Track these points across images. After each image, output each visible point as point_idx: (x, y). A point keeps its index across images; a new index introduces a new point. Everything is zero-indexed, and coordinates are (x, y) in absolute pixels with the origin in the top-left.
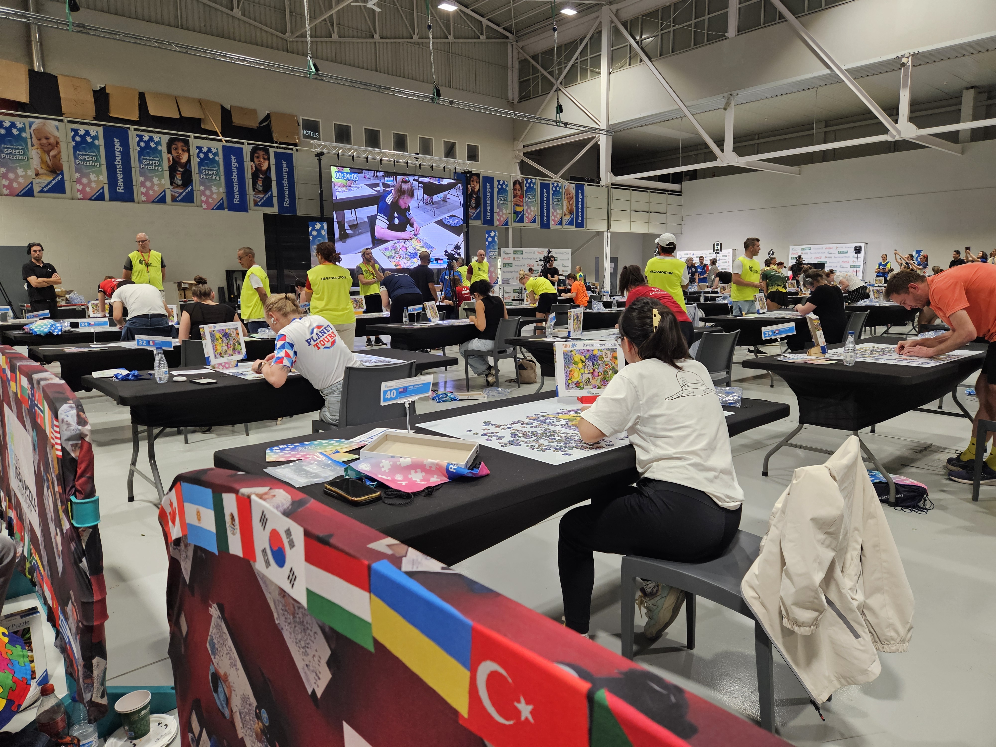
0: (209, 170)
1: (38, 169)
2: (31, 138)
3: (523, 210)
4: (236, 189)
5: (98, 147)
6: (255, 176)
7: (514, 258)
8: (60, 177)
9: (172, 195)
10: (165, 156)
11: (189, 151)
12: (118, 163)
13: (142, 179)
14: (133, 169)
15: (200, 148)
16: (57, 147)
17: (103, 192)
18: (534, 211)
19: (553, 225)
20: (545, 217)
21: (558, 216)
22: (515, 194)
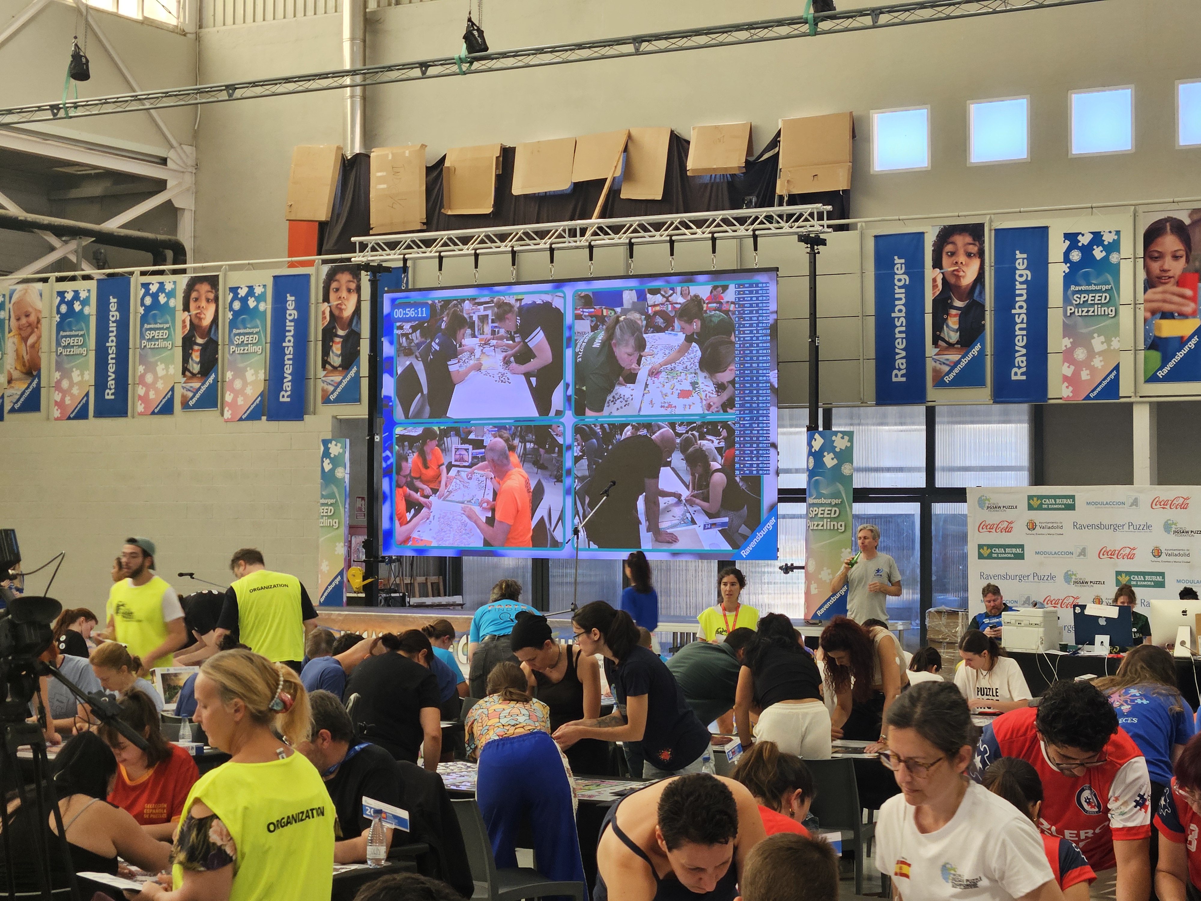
0: (244, 334)
1: (11, 371)
2: (9, 320)
4: (288, 370)
5: (87, 318)
6: (328, 335)
7: (1032, 526)
8: (37, 380)
9: (183, 396)
10: (182, 316)
11: (216, 300)
12: (112, 344)
13: (141, 369)
14: (131, 352)
15: (234, 290)
16: (37, 328)
17: (87, 401)
22: (1156, 272)
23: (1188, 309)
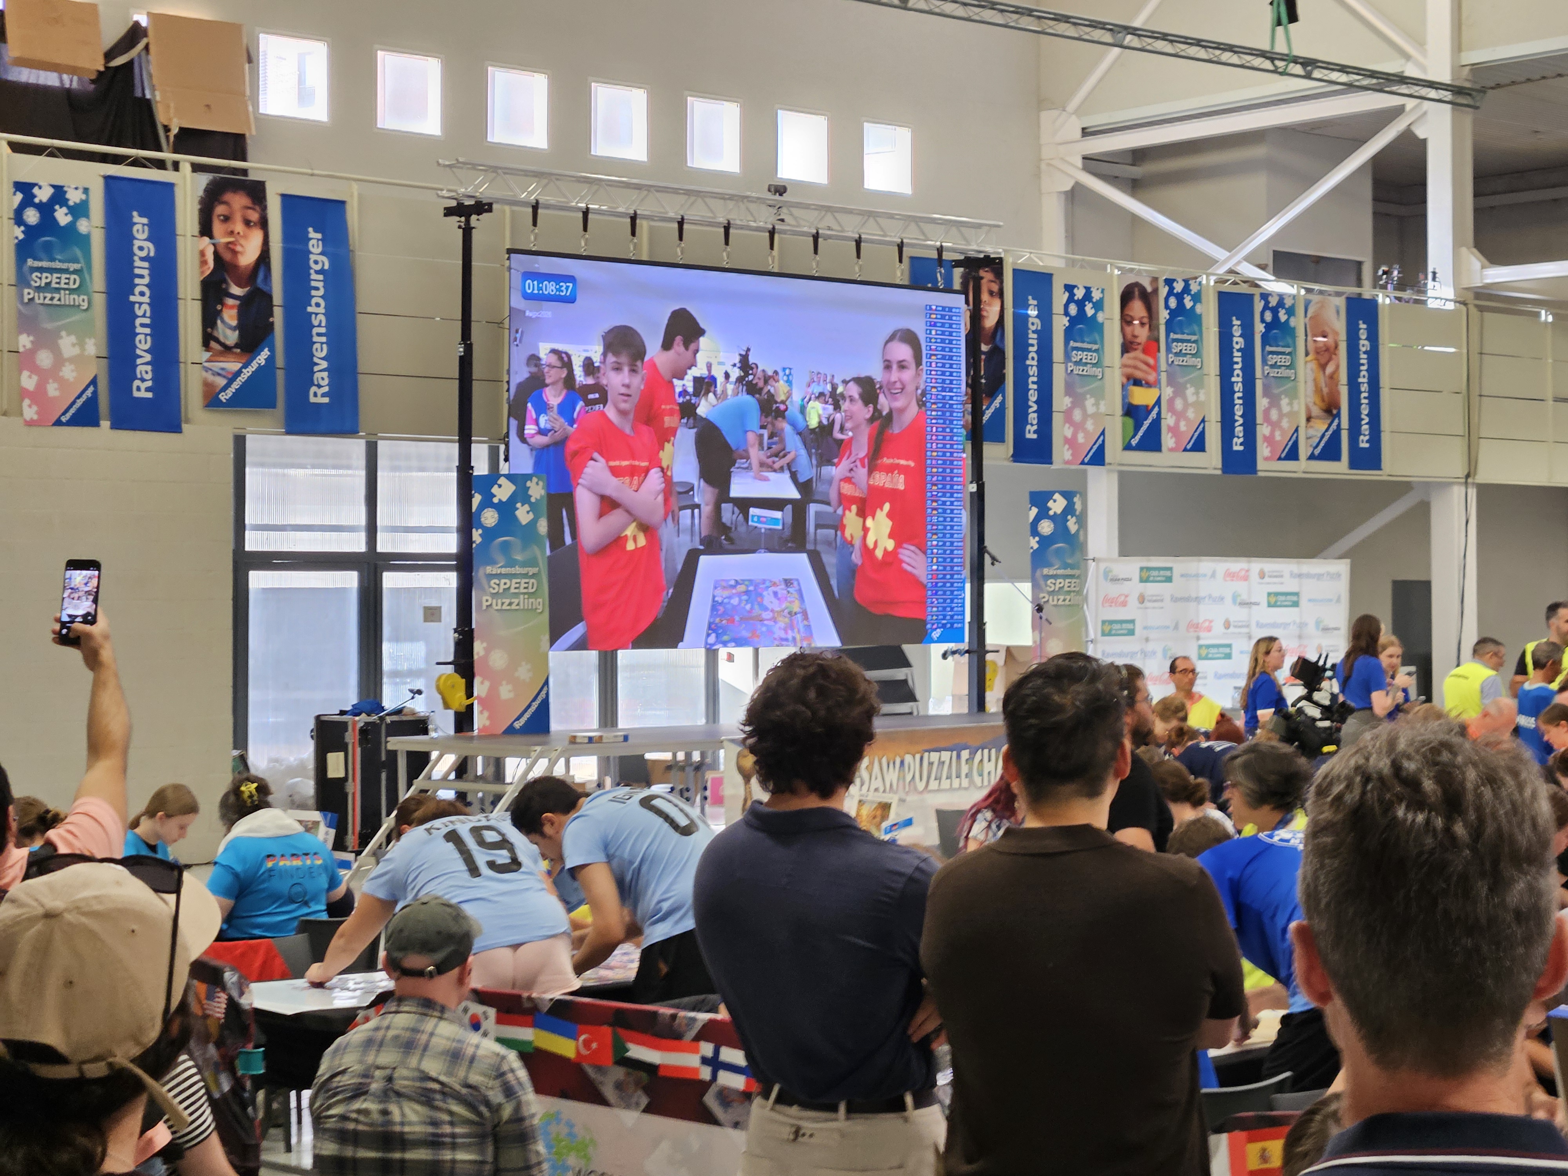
0: (51, 271)
3: (1158, 402)
4: (143, 343)
6: (212, 292)
7: (1142, 599)
18: (1198, 405)
19: (1266, 459)
20: (1239, 430)
21: (1285, 423)
22: (1129, 337)
23: (1151, 378)
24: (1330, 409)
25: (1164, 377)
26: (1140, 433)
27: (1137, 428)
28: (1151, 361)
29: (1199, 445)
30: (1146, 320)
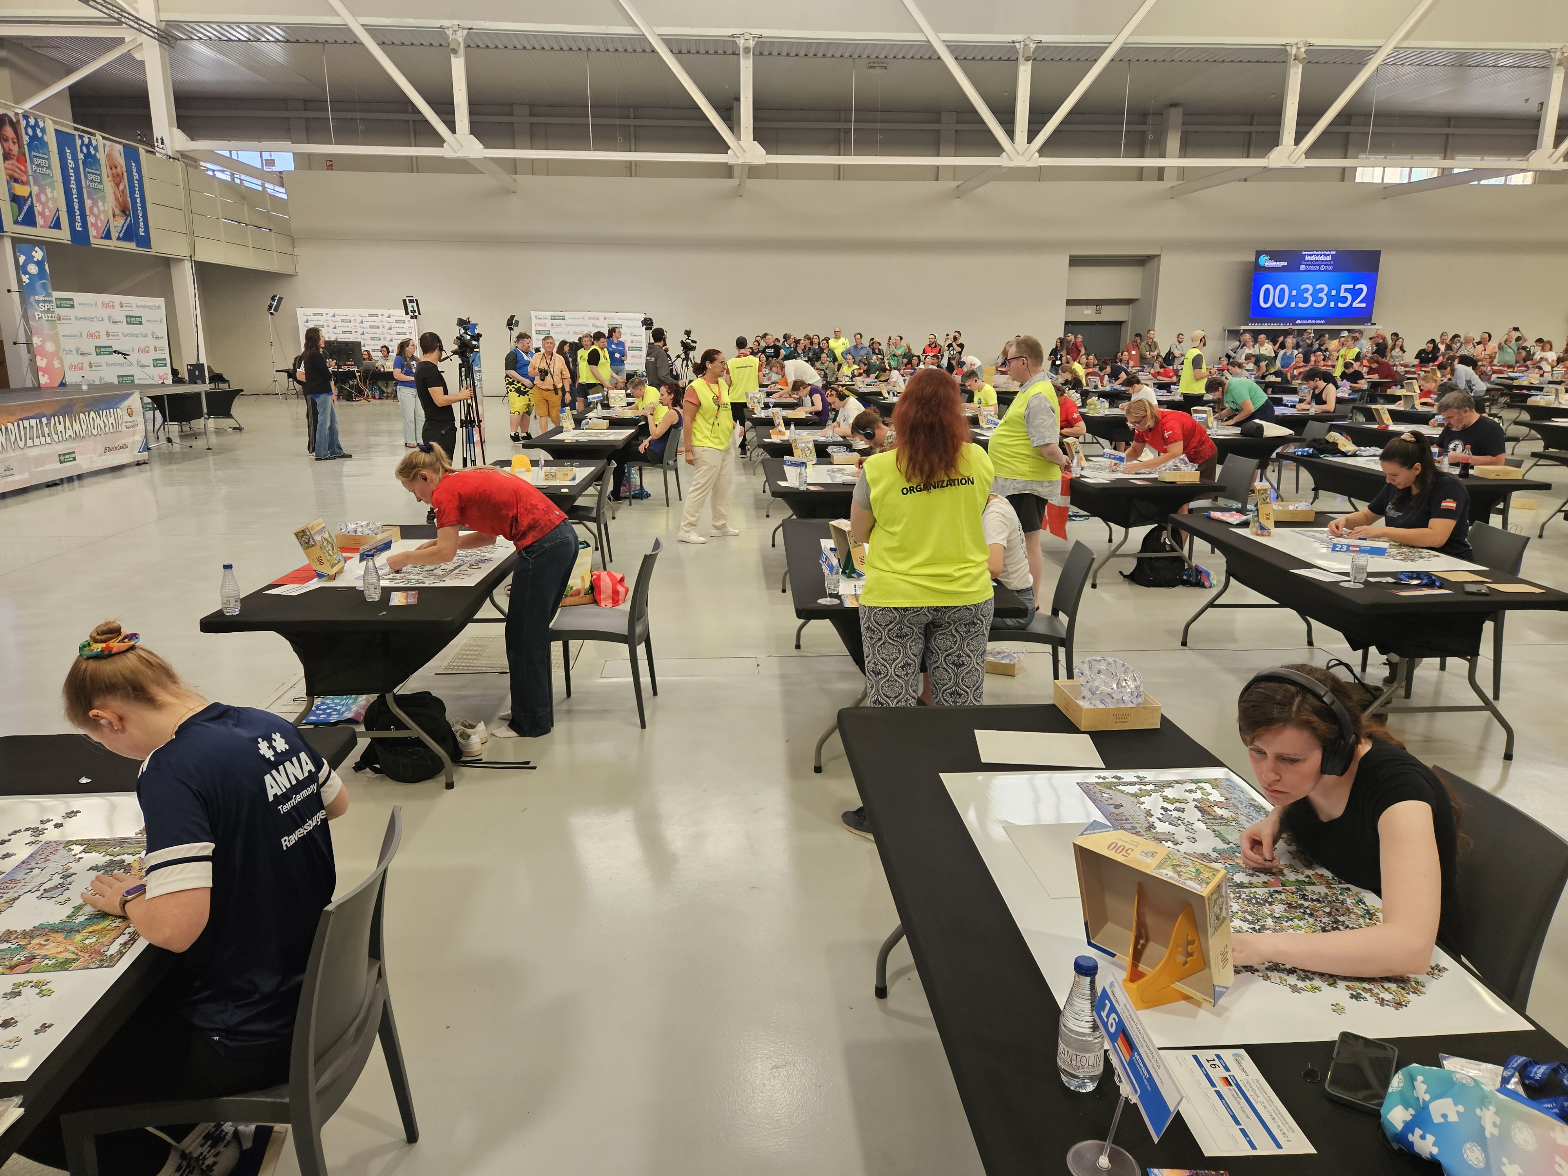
3: (31, 195)
18: (53, 199)
19: (95, 237)
20: (78, 217)
21: (102, 216)
22: (7, 150)
23: (24, 179)
24: (124, 211)
25: (31, 179)
26: (23, 214)
27: (20, 210)
28: (23, 168)
29: (57, 225)
30: (15, 140)
